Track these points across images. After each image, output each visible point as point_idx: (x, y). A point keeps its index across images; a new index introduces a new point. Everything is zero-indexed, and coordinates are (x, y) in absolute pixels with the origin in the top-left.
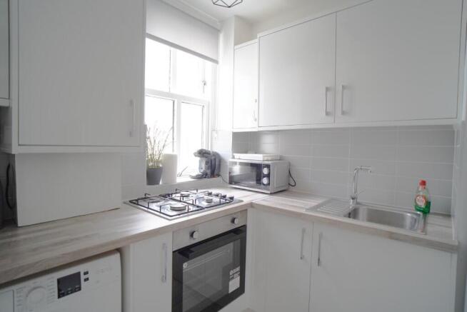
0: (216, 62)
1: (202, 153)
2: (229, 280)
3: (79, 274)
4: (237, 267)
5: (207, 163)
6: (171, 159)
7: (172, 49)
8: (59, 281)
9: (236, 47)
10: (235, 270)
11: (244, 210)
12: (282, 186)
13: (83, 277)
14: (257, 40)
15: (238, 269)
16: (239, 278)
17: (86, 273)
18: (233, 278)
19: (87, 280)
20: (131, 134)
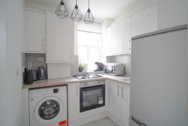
0: (101, 34)
1: (97, 63)
2: (99, 100)
3: (57, 89)
4: (102, 97)
5: (98, 66)
6: (86, 65)
7: (87, 33)
8: (54, 89)
9: (107, 28)
10: (101, 98)
11: (104, 80)
12: (120, 74)
13: (58, 90)
14: (111, 27)
15: (102, 98)
16: (102, 101)
17: (59, 89)
18: (100, 100)
19: (59, 90)
20: (71, 58)
